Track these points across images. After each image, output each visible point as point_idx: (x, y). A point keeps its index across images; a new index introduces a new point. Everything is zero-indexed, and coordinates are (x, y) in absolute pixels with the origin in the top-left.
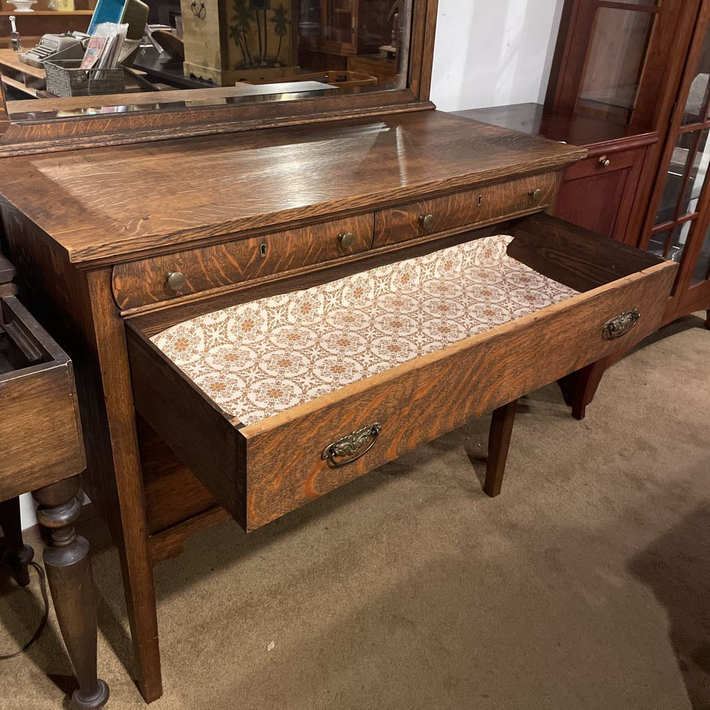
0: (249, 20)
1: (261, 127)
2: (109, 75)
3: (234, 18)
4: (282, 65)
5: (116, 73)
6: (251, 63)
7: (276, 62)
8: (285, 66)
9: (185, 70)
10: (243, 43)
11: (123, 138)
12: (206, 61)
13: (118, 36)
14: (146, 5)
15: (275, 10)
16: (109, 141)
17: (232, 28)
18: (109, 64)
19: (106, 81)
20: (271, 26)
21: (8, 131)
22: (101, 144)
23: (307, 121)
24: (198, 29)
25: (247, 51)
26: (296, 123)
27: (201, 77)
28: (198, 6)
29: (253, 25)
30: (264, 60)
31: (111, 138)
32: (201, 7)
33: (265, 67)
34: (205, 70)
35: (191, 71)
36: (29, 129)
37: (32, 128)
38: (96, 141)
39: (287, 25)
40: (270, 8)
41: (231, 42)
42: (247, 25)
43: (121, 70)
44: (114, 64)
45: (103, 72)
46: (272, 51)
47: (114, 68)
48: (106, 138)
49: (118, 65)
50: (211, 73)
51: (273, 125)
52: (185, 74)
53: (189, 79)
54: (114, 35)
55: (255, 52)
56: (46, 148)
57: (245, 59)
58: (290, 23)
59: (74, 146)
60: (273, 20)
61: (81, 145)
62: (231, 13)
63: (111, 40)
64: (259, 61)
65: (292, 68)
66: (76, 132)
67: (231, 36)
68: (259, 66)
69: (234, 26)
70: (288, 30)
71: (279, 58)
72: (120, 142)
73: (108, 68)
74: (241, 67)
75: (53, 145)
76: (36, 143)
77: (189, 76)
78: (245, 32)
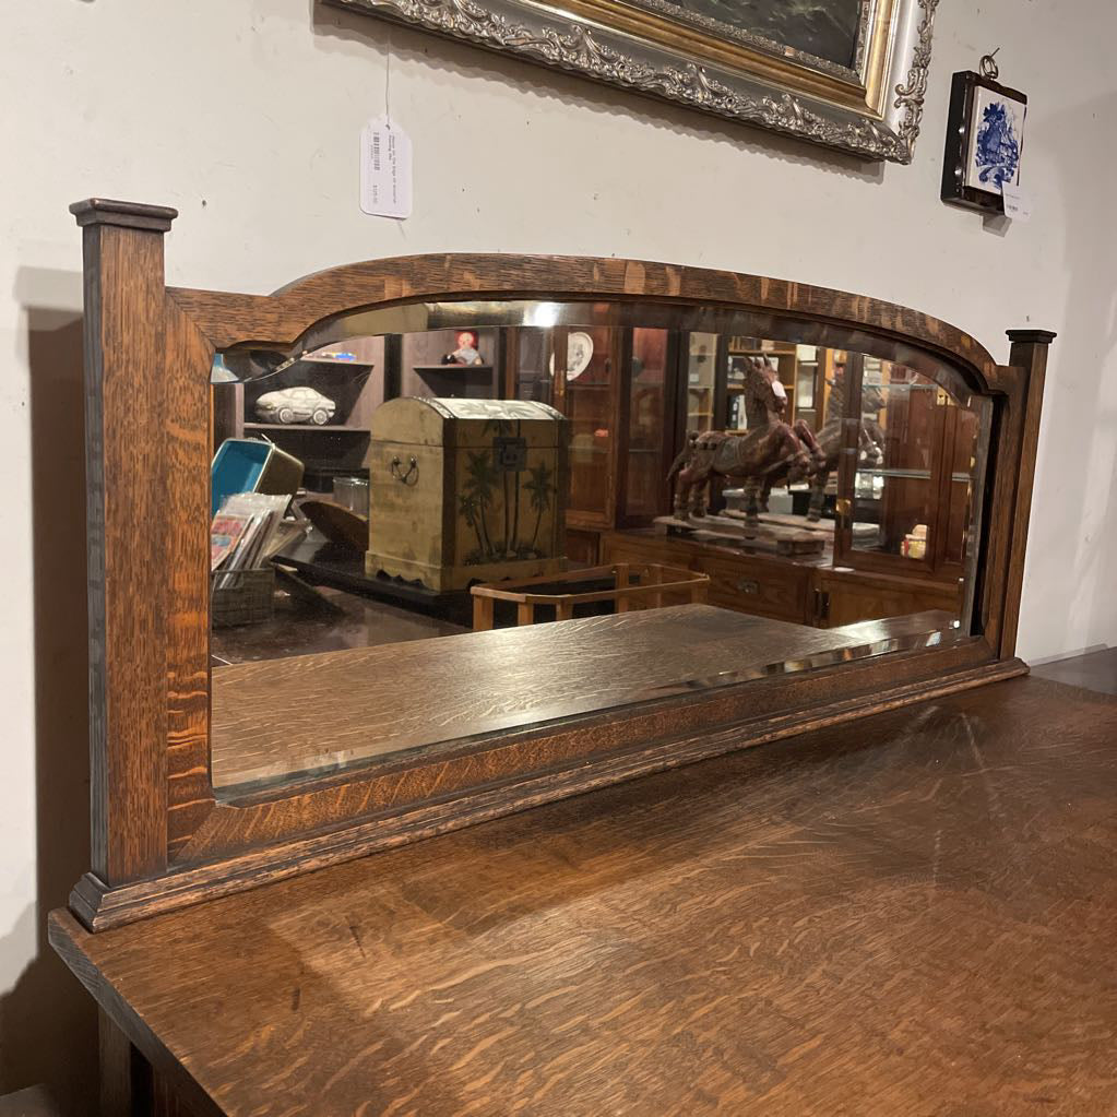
0: (492, 489)
1: (747, 743)
2: (248, 580)
3: (469, 484)
4: (540, 555)
5: (261, 577)
6: (490, 554)
7: (531, 551)
8: (545, 557)
9: (368, 564)
10: (479, 521)
11: (474, 807)
12: (411, 550)
13: (271, 515)
14: (300, 463)
15: (532, 471)
16: (447, 820)
17: (462, 499)
18: (249, 562)
19: (241, 591)
20: (526, 496)
21: (203, 829)
22: (427, 832)
23: (828, 721)
24: (399, 501)
25: (486, 535)
26: (809, 727)
27: (399, 577)
28: (405, 466)
29: (498, 495)
30: (512, 549)
31: (448, 813)
32: (409, 467)
33: (511, 559)
34: (409, 566)
35: (380, 567)
36: (259, 813)
37: (266, 811)
38: (416, 826)
39: (550, 494)
40: (525, 469)
41: (462, 521)
42: (488, 496)
43: (271, 572)
44: (259, 561)
45: (237, 575)
46: (525, 535)
47: (257, 568)
48: (436, 814)
49: (265, 563)
50: (421, 571)
51: (768, 737)
52: (367, 571)
53: (375, 579)
54: (265, 513)
55: (498, 536)
56: (295, 862)
57: (482, 548)
58: (555, 491)
59: (365, 848)
60: (528, 486)
61: (381, 842)
62: (463, 476)
63: (258, 521)
64: (502, 550)
65: (554, 560)
66: (368, 804)
67: (462, 512)
68: (503, 557)
69: (467, 497)
70: (551, 502)
71: (535, 545)
72: (467, 820)
73: (247, 567)
74: (473, 559)
75: (314, 853)
76: (272, 852)
77: (375, 573)
78: (484, 506)
